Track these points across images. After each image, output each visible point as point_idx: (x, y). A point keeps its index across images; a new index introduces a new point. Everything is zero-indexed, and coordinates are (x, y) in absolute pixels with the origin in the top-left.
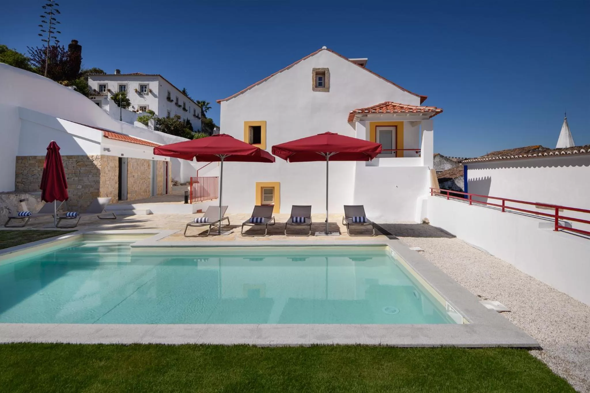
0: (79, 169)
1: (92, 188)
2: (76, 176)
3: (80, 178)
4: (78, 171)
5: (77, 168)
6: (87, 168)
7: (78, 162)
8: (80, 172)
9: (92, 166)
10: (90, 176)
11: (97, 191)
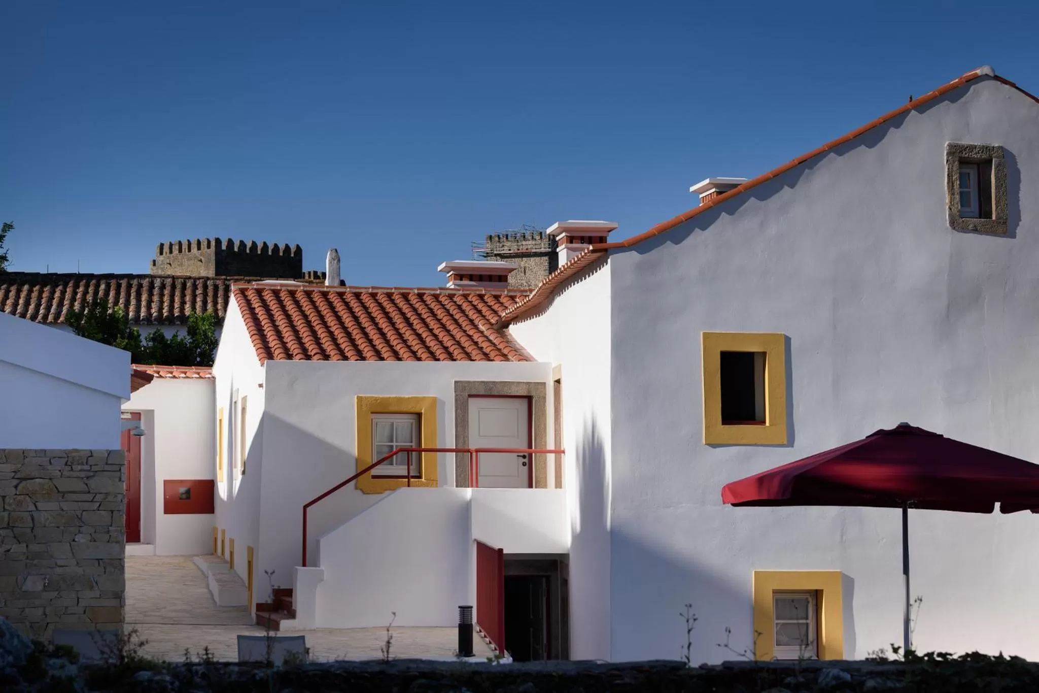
0: (32, 508)
1: (91, 588)
2: (18, 539)
3: (34, 548)
4: (26, 515)
5: (20, 503)
6: (65, 506)
7: (22, 480)
8: (33, 519)
9: (89, 497)
10: (81, 539)
11: (113, 603)
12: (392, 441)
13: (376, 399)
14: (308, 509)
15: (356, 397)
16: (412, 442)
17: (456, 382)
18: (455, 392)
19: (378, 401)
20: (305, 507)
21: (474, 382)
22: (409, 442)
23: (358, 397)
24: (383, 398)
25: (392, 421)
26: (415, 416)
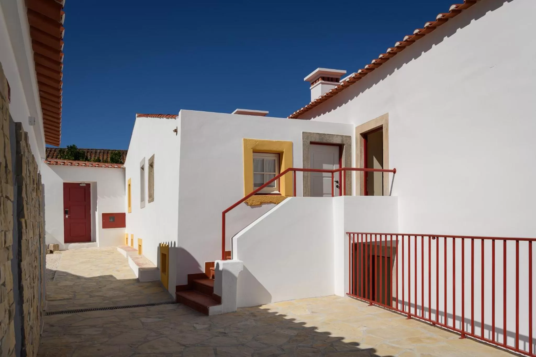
12: (263, 171)
13: (256, 141)
14: (226, 214)
15: (243, 140)
16: (275, 172)
17: (303, 133)
18: (303, 139)
19: (257, 143)
20: (224, 214)
21: (314, 133)
22: (273, 172)
23: (244, 140)
24: (260, 141)
25: (263, 158)
26: (277, 155)
